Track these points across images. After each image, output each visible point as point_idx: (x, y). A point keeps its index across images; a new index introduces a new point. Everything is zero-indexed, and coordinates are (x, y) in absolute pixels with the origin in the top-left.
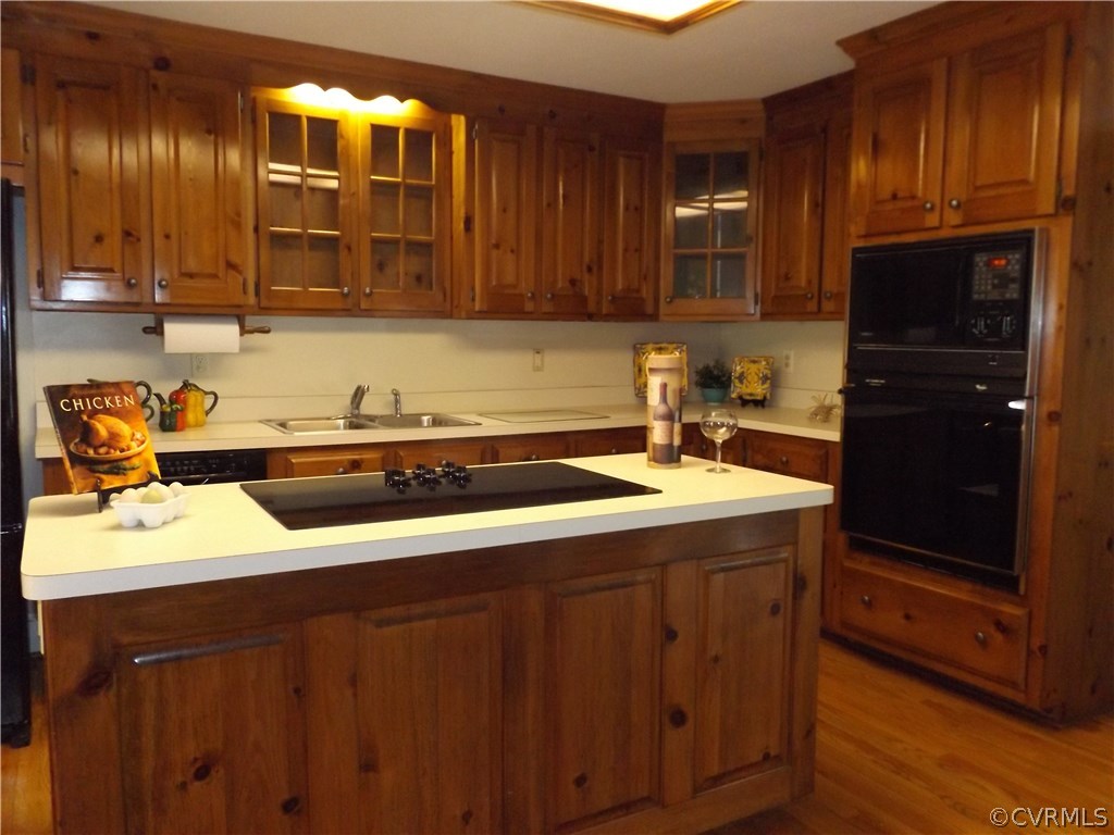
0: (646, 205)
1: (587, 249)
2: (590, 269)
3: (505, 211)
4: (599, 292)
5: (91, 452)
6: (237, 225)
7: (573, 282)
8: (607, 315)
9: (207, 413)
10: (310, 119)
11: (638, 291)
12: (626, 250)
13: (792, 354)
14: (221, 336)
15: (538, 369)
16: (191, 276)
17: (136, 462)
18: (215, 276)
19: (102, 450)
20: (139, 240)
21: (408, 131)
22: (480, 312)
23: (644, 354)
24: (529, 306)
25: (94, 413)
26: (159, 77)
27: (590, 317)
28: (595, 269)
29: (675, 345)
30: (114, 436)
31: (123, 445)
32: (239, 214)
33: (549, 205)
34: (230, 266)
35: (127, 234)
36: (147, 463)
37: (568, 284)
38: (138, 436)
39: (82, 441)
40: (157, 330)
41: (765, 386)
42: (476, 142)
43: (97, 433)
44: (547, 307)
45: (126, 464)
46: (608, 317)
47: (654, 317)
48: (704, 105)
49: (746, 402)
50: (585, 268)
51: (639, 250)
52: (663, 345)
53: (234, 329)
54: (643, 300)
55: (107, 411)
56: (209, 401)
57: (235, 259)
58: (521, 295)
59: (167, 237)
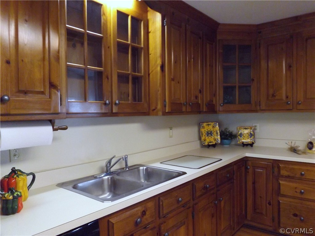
0: (214, 64)
3: (176, 62)
4: (203, 102)
7: (196, 97)
8: (205, 112)
9: (28, 189)
12: (210, 83)
13: (258, 125)
15: (171, 137)
16: (25, 92)
18: (43, 93)
21: (132, 18)
22: (168, 112)
27: (200, 113)
28: (202, 91)
29: (214, 123)
33: (189, 62)
37: (195, 98)
41: (252, 138)
42: (166, 27)
44: (189, 109)
47: (216, 112)
49: (245, 145)
50: (199, 91)
51: (213, 84)
52: (210, 123)
54: (214, 105)
58: (181, 104)
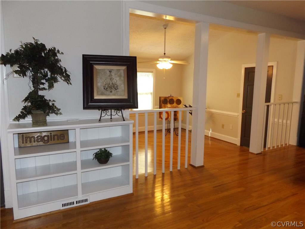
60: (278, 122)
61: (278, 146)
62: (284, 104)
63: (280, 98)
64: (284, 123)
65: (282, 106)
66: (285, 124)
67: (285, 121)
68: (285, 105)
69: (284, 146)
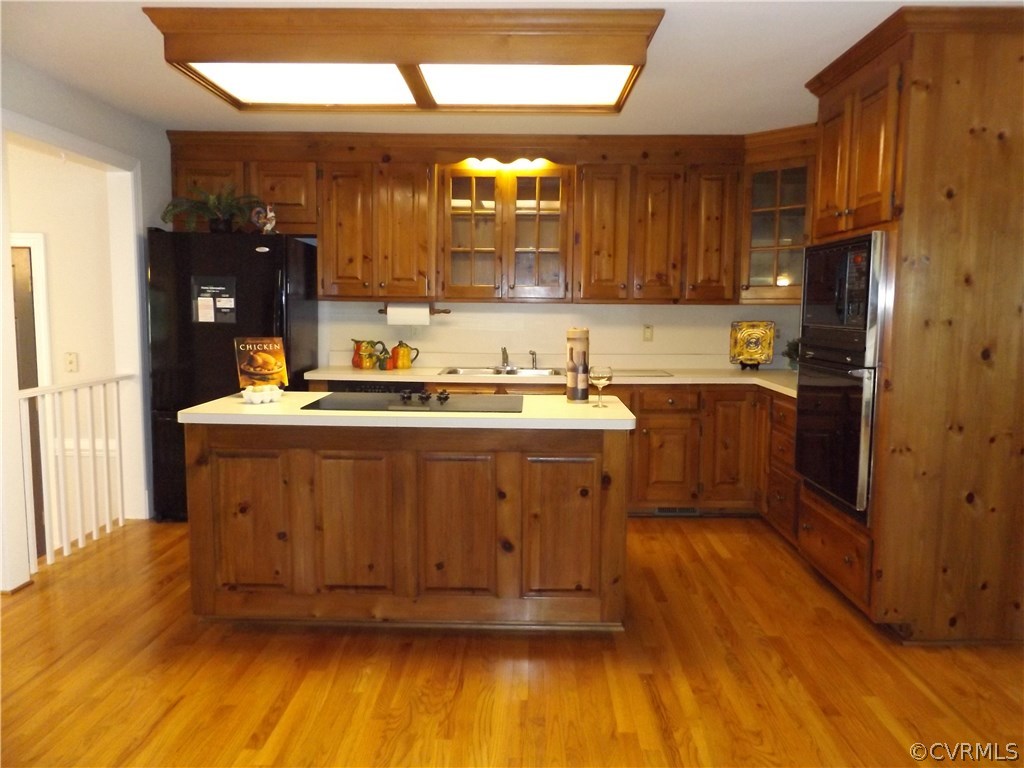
0: (727, 214)
1: (672, 249)
2: (674, 266)
4: (682, 285)
5: (252, 370)
6: (424, 248)
7: (660, 276)
8: (688, 300)
9: (412, 361)
10: (478, 179)
11: (718, 281)
12: (707, 250)
14: (417, 315)
15: (648, 340)
16: (398, 280)
17: (275, 376)
18: (411, 280)
19: (258, 369)
20: (371, 260)
21: (541, 178)
22: (584, 299)
23: (740, 329)
24: (622, 294)
25: (257, 351)
26: (384, 166)
27: (675, 301)
28: (679, 266)
29: (765, 323)
30: (265, 364)
31: (270, 368)
32: (426, 242)
33: (640, 221)
34: (421, 273)
35: (365, 257)
36: (282, 377)
37: (654, 278)
38: (279, 364)
39: (248, 364)
40: (383, 311)
42: (584, 181)
43: (257, 361)
44: (636, 294)
45: (270, 377)
46: (690, 301)
47: (735, 300)
48: (773, 133)
50: (671, 266)
51: (719, 250)
52: (754, 323)
53: (426, 311)
54: (723, 288)
55: (264, 351)
56: (414, 353)
57: (424, 269)
58: (614, 287)
59: (386, 257)
60: (79, 450)
61: (89, 536)
62: (91, 387)
63: (71, 363)
64: (100, 451)
65: (84, 393)
66: (102, 454)
67: (100, 444)
68: (94, 388)
69: (108, 531)
